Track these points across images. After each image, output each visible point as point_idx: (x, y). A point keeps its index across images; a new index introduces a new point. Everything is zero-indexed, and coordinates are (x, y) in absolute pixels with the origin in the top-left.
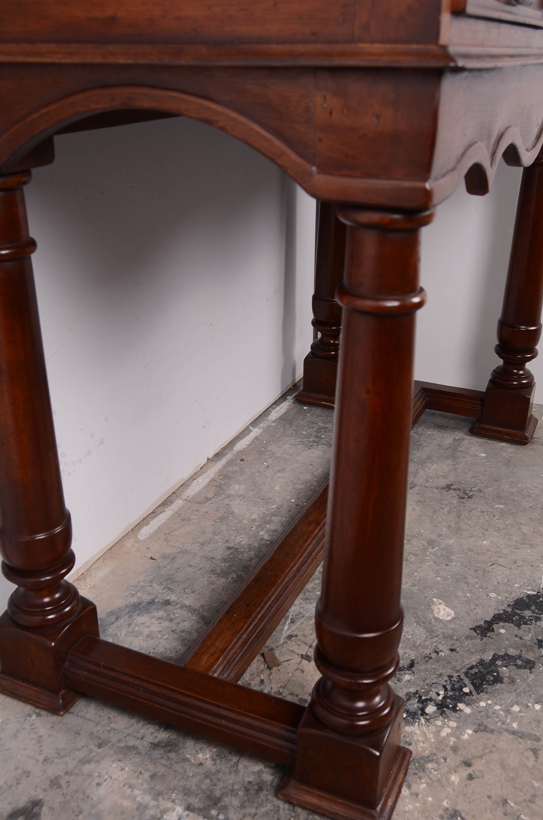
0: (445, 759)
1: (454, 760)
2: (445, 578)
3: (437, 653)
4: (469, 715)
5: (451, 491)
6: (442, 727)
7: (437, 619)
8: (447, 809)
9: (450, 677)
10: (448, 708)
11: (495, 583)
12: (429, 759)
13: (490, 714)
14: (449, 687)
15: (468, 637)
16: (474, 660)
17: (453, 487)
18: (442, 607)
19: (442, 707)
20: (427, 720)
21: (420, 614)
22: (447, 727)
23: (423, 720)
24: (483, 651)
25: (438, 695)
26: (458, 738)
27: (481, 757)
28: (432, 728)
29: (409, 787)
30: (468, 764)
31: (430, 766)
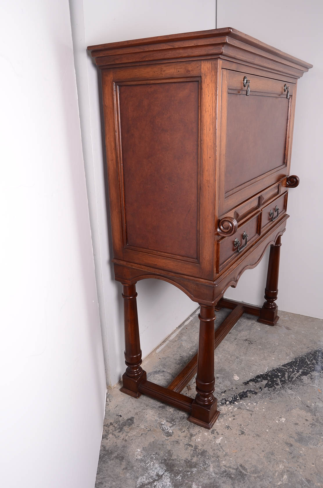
0: (229, 415)
1: (231, 415)
2: (239, 368)
3: (232, 389)
4: (237, 405)
5: (247, 341)
6: (230, 407)
7: (234, 380)
8: (227, 426)
9: (234, 395)
10: (232, 403)
11: (253, 370)
12: (225, 414)
13: (242, 405)
14: (233, 398)
15: (242, 385)
16: (242, 391)
17: (247, 340)
18: (236, 376)
19: (230, 402)
20: (226, 405)
21: (230, 378)
22: (231, 407)
23: (225, 405)
24: (244, 389)
25: (230, 399)
26: (233, 410)
27: (238, 415)
28: (227, 407)
29: (219, 420)
30: (234, 416)
31: (225, 416)
